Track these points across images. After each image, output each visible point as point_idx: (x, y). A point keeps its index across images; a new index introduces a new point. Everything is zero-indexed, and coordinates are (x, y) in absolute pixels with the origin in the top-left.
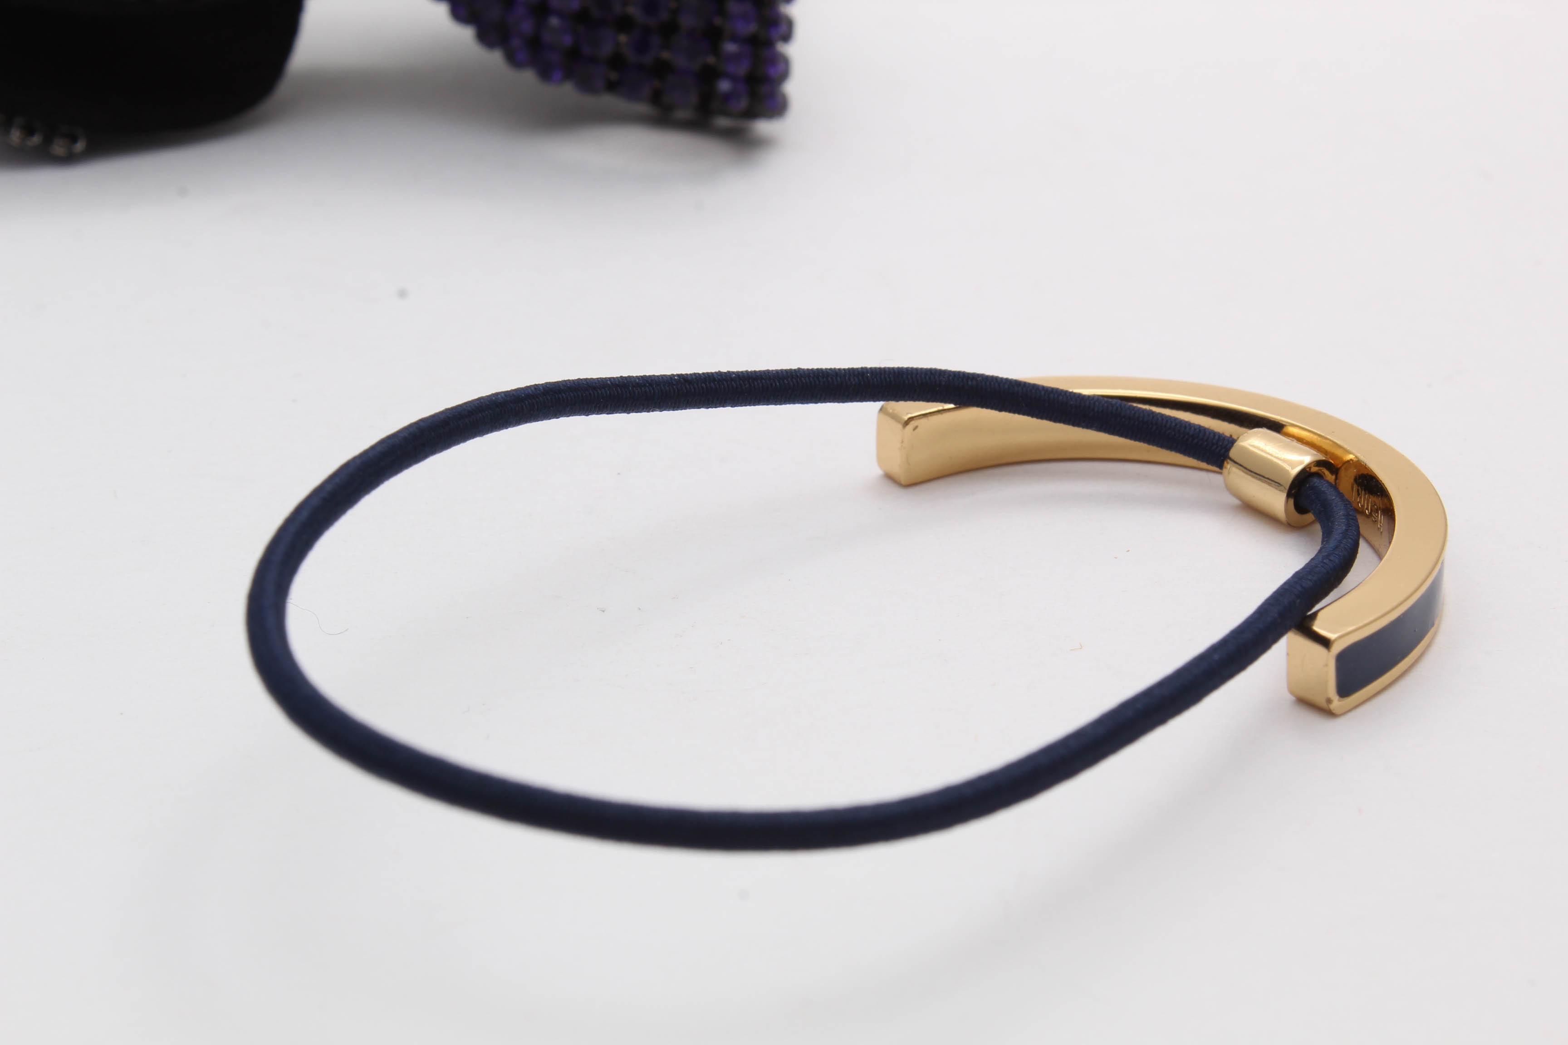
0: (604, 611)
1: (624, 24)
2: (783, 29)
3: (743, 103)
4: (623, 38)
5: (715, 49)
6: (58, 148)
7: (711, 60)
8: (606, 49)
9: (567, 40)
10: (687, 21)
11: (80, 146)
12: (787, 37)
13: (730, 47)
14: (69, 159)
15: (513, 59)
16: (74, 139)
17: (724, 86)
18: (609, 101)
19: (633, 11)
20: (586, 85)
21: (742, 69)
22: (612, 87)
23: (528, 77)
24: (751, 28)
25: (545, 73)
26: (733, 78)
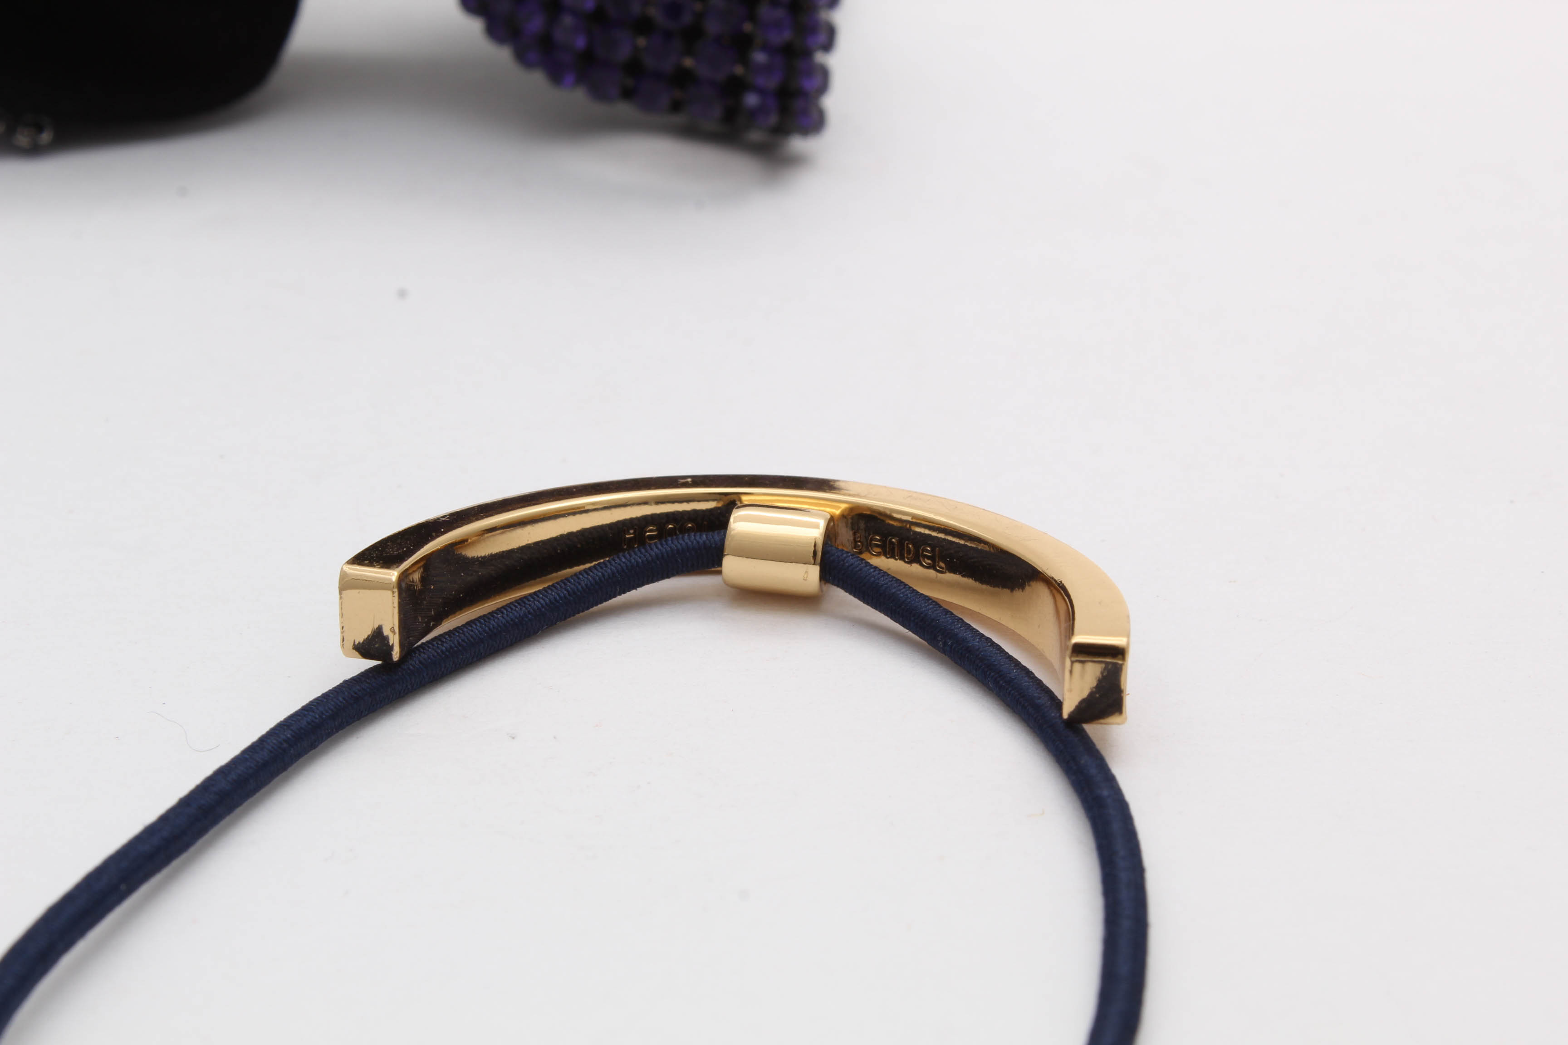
0: (513, 738)
1: (644, 26)
2: (822, 38)
3: (773, 119)
4: (642, 42)
5: (744, 60)
6: (22, 139)
7: (739, 70)
8: (623, 53)
9: (580, 42)
10: (712, 27)
11: (46, 137)
12: (828, 45)
13: (759, 57)
14: (34, 151)
15: (522, 57)
16: (40, 129)
17: (751, 100)
18: (624, 109)
19: (654, 12)
20: (598, 93)
21: (771, 82)
22: (628, 94)
23: (537, 79)
24: (787, 35)
25: (556, 75)
26: (761, 91)
